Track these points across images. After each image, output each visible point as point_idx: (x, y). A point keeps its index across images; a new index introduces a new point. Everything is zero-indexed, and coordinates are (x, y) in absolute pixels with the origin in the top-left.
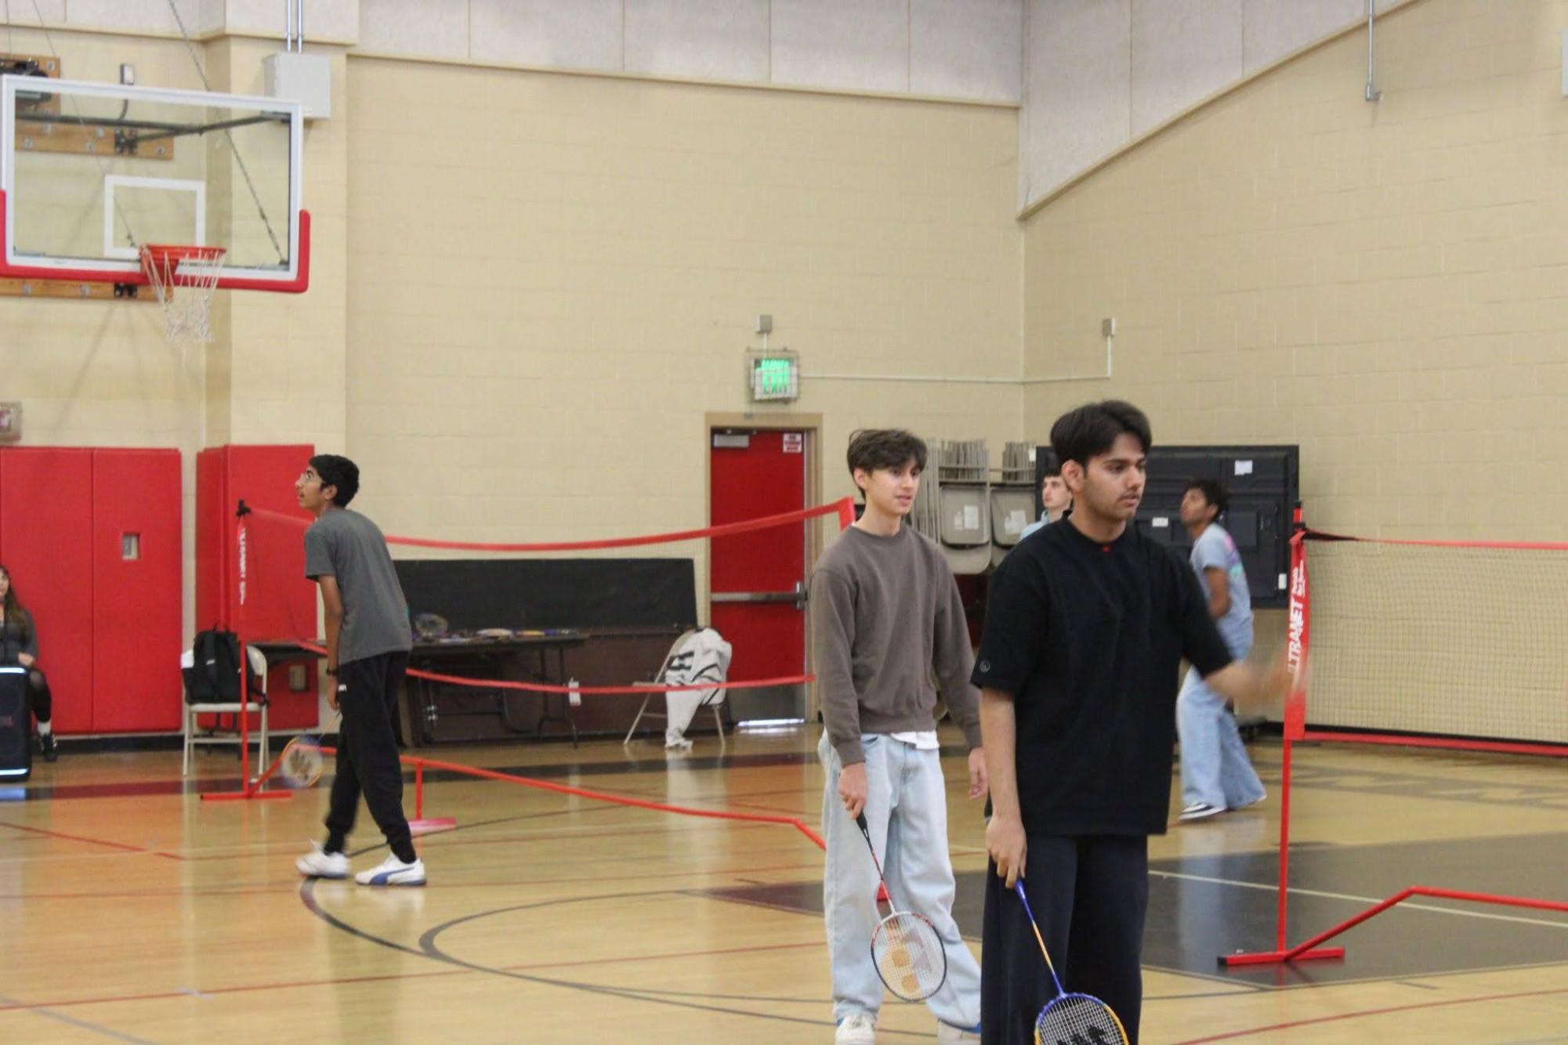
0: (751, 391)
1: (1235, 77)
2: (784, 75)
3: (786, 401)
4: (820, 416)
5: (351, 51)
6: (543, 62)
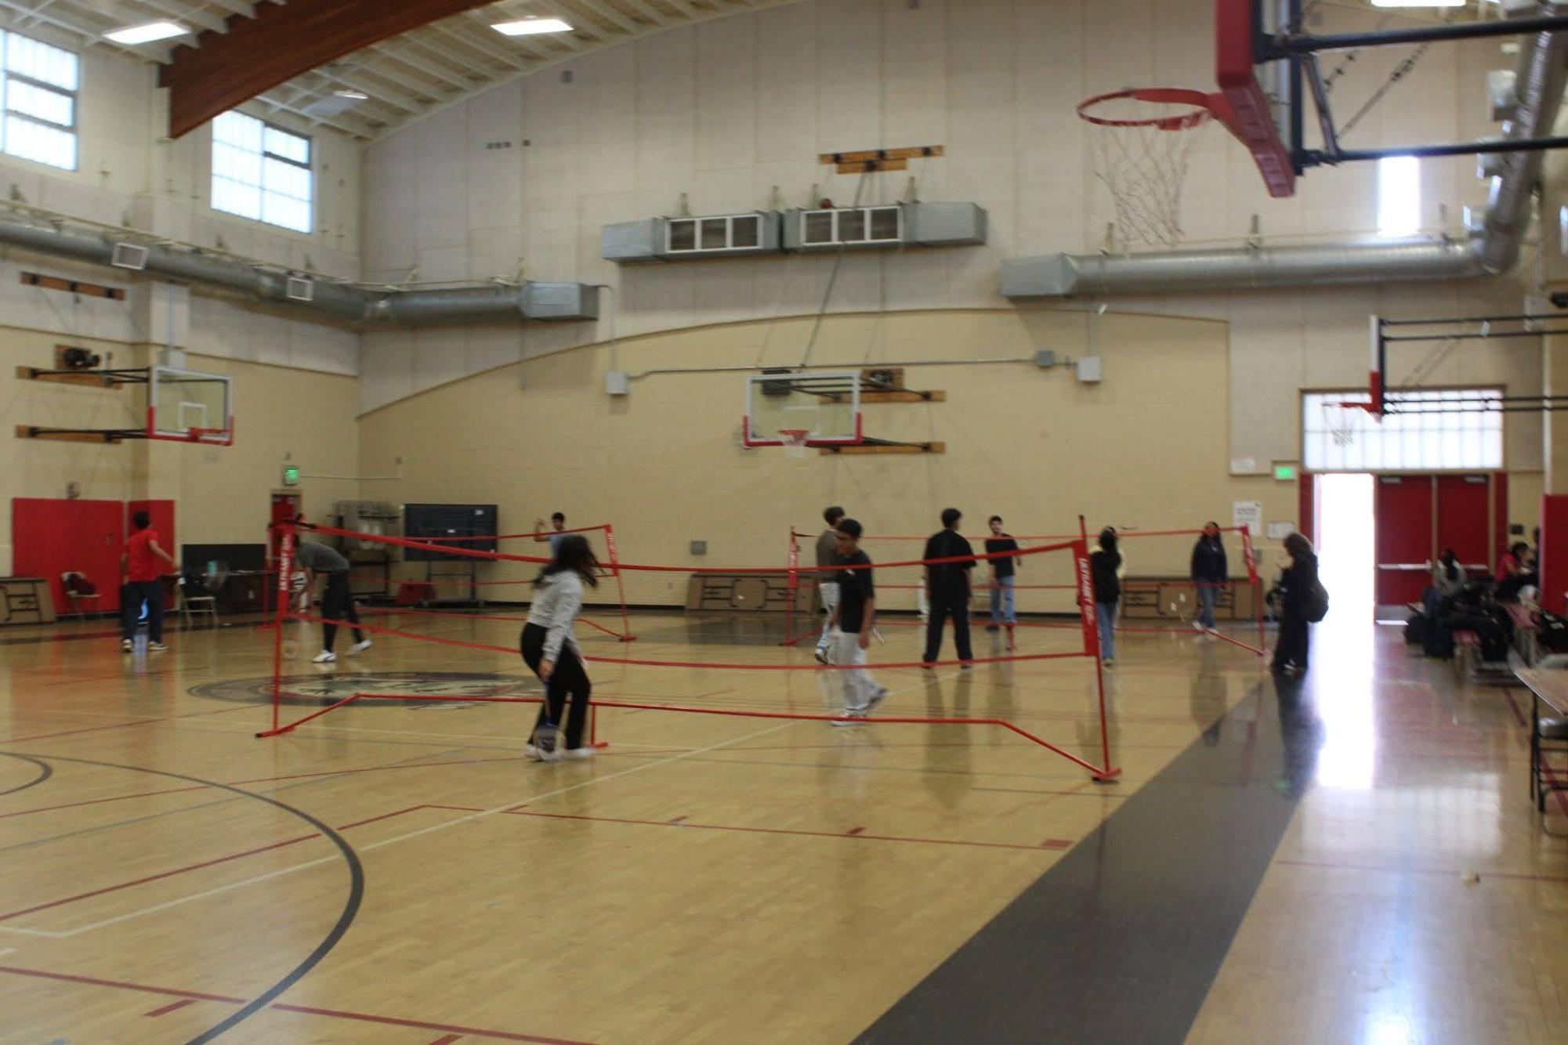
0: (284, 481)
1: (463, 374)
3: (292, 485)
4: (301, 490)
5: (186, 350)
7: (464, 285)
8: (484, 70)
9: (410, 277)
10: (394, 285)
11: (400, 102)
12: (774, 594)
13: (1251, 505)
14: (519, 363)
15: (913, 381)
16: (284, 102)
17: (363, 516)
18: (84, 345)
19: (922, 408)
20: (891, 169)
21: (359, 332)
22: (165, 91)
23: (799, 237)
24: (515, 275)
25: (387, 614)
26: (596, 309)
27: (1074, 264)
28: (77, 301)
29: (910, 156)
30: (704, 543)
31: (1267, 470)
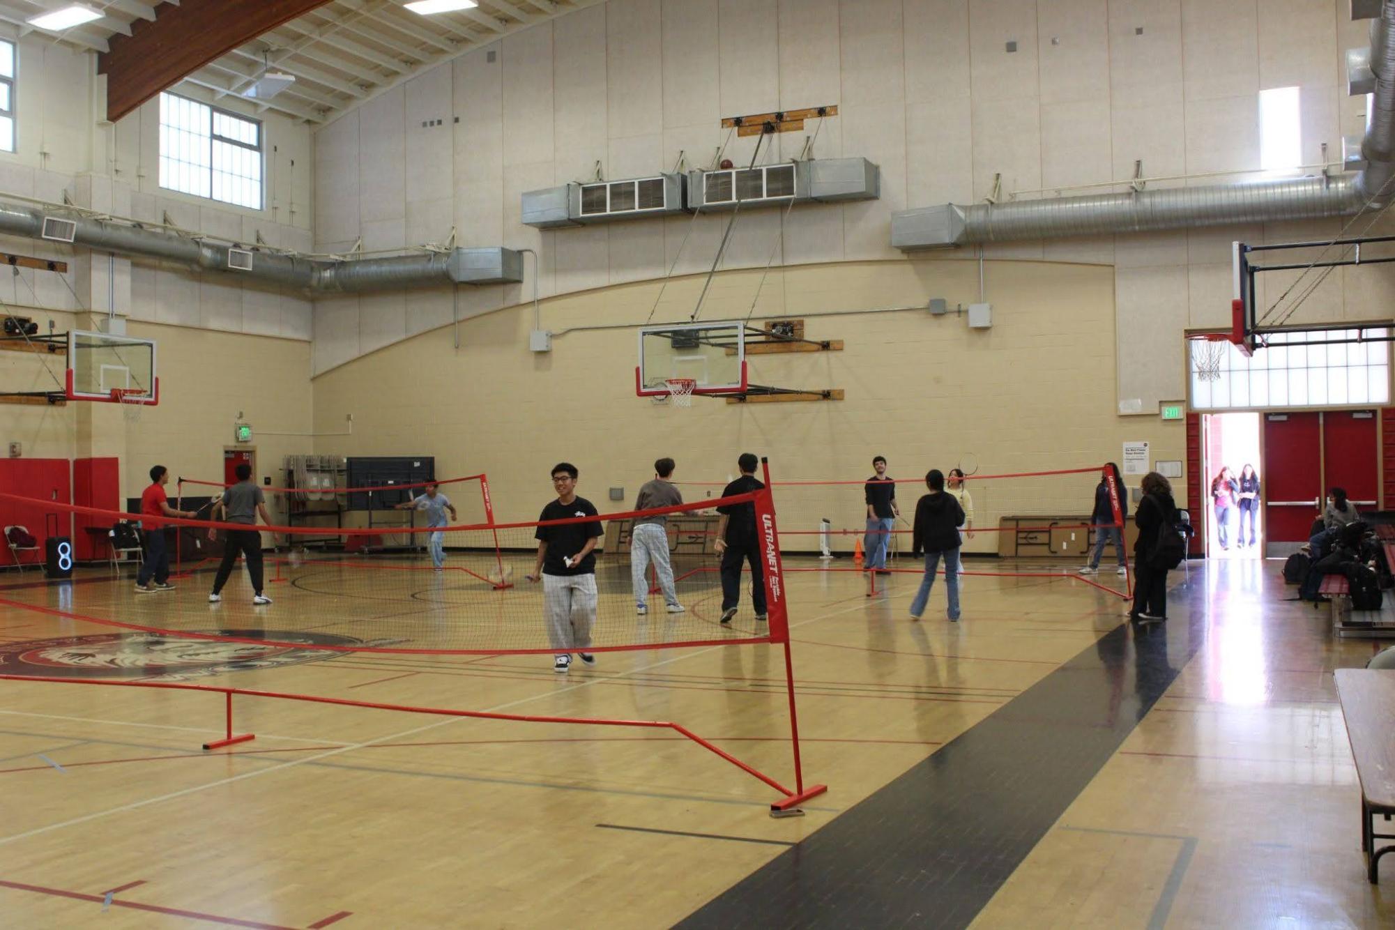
0: (237, 438)
1: (403, 337)
2: (246, 329)
3: (246, 442)
4: (255, 447)
5: (127, 318)
6: (175, 322)
7: (403, 253)
8: (416, 54)
9: (356, 246)
10: (337, 255)
11: (342, 87)
12: (684, 538)
13: (1140, 444)
14: (453, 324)
15: (813, 331)
16: (229, 89)
17: (310, 468)
18: (23, 314)
19: (822, 356)
20: (787, 130)
21: (313, 300)
22: (104, 77)
23: (700, 197)
24: (447, 243)
25: (340, 559)
26: (521, 272)
27: (961, 214)
28: (16, 273)
29: (806, 116)
30: (622, 490)
31: (1157, 412)
